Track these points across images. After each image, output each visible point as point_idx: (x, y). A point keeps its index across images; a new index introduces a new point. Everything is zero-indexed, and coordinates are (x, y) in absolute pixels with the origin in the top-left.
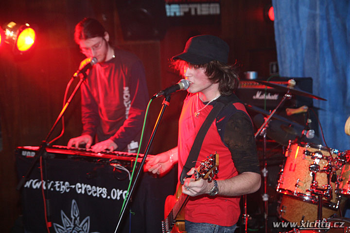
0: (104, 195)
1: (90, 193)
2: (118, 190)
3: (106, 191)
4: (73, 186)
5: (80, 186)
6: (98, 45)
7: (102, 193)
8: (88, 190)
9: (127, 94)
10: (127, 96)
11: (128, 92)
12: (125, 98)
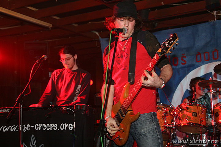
0: (55, 128)
1: (45, 129)
2: (65, 124)
3: (56, 126)
4: (33, 126)
5: (38, 126)
6: (69, 59)
7: (54, 127)
8: (43, 127)
9: (79, 89)
10: (78, 90)
11: (80, 88)
12: (77, 91)
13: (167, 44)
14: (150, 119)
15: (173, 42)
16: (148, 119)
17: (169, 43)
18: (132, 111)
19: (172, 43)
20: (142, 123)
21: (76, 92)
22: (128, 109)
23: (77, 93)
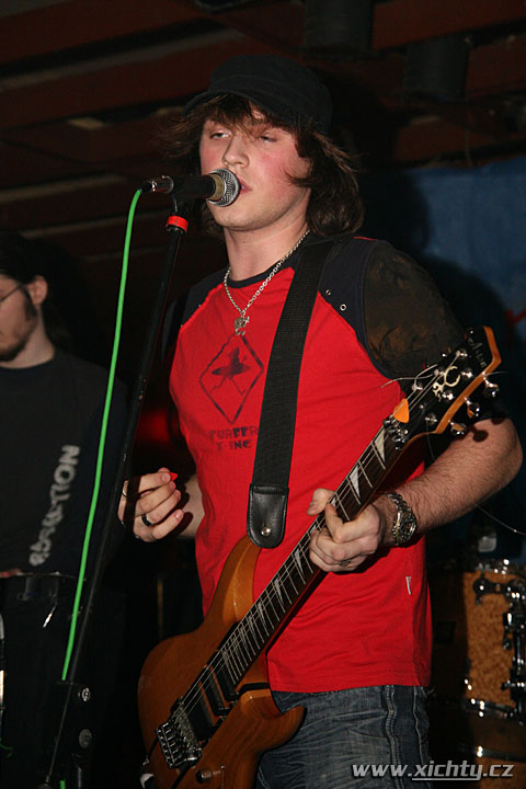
9: (67, 468)
10: (65, 475)
11: (74, 462)
12: (59, 479)
13: (441, 382)
14: (373, 716)
15: (470, 375)
16: (363, 718)
17: (451, 378)
18: (265, 686)
19: (465, 383)
20: (329, 735)
21: (54, 487)
22: (245, 681)
23: (58, 493)
